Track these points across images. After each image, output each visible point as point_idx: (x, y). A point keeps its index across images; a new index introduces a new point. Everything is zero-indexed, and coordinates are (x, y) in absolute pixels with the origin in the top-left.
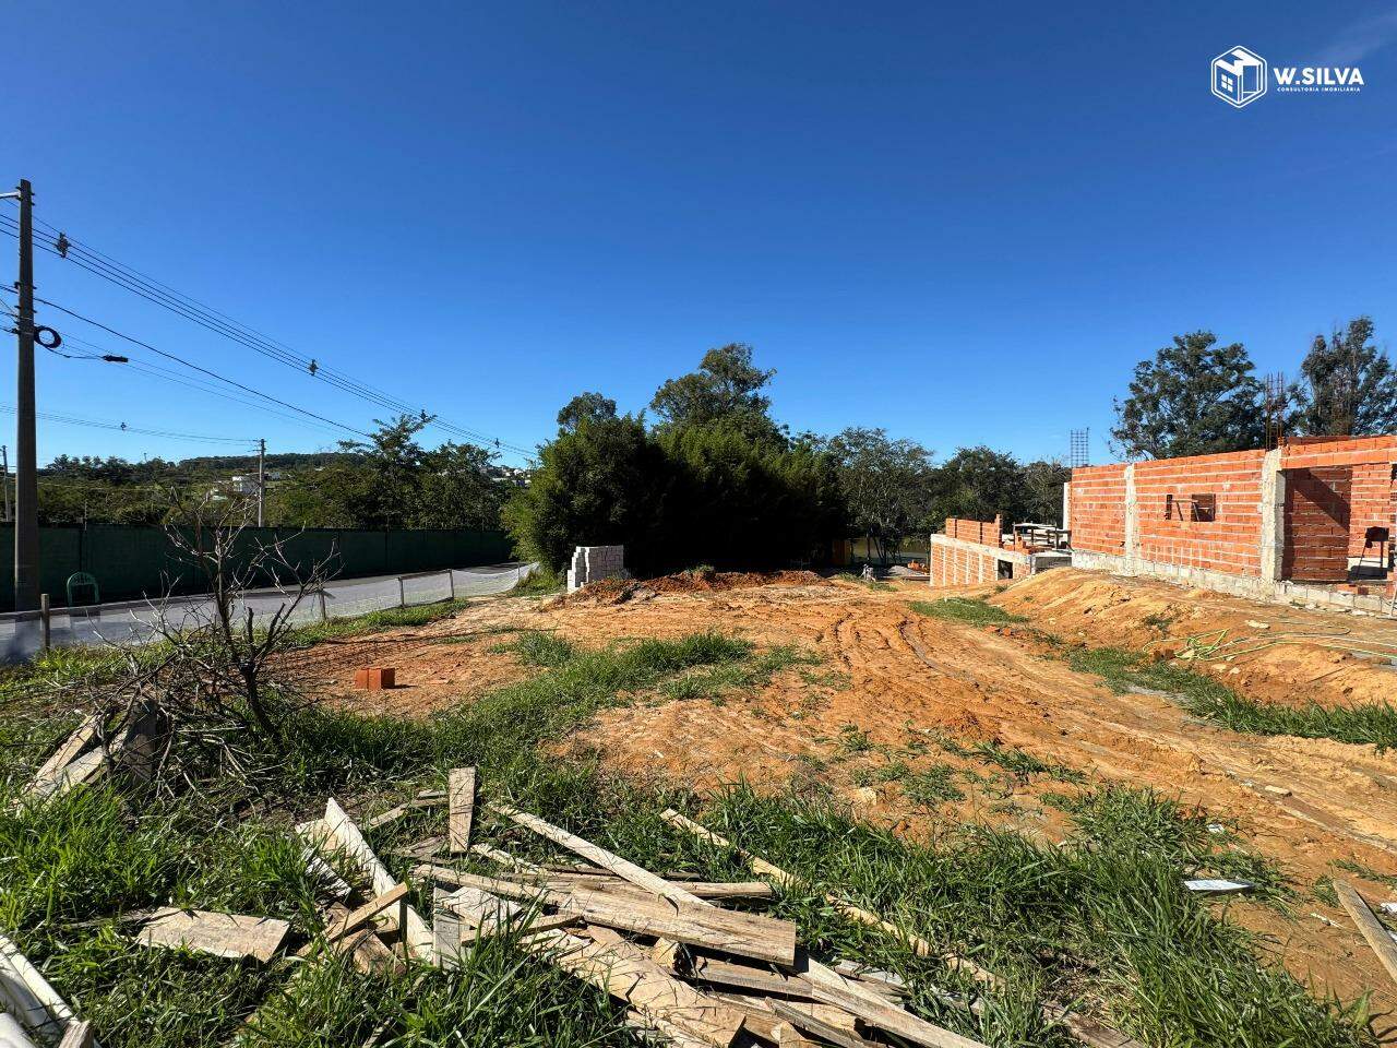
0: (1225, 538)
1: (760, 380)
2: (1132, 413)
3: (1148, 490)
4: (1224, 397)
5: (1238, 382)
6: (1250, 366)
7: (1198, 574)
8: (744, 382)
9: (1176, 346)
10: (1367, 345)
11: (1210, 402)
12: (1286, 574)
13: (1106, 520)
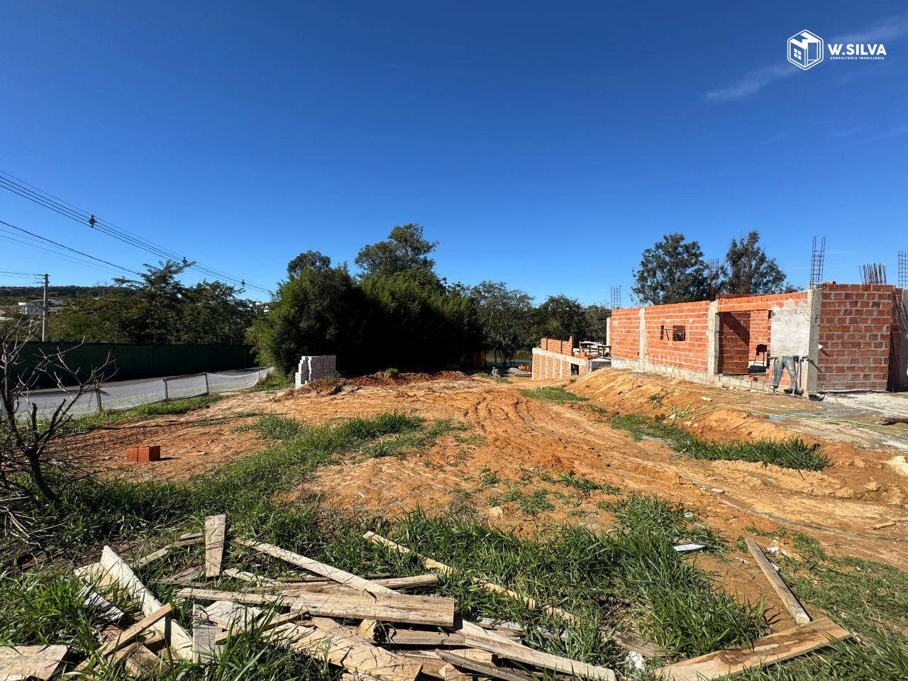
0: (690, 350)
1: (428, 248)
2: (642, 279)
3: (651, 322)
4: (689, 271)
5: (696, 263)
6: (701, 254)
7: (677, 371)
8: (419, 249)
9: (665, 241)
10: (756, 246)
11: (682, 274)
12: (720, 370)
13: (630, 340)
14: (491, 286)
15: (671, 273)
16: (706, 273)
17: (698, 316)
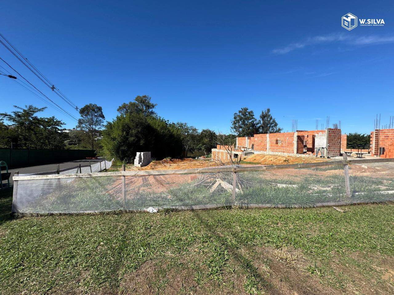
0: (287, 147)
1: (153, 106)
2: (235, 123)
3: (272, 139)
4: (250, 121)
5: (252, 118)
6: (254, 115)
7: (282, 153)
8: (149, 107)
9: (241, 110)
10: (269, 113)
11: (248, 122)
12: (297, 153)
13: (263, 144)
14: (182, 124)
15: (244, 121)
16: (255, 122)
17: (290, 137)
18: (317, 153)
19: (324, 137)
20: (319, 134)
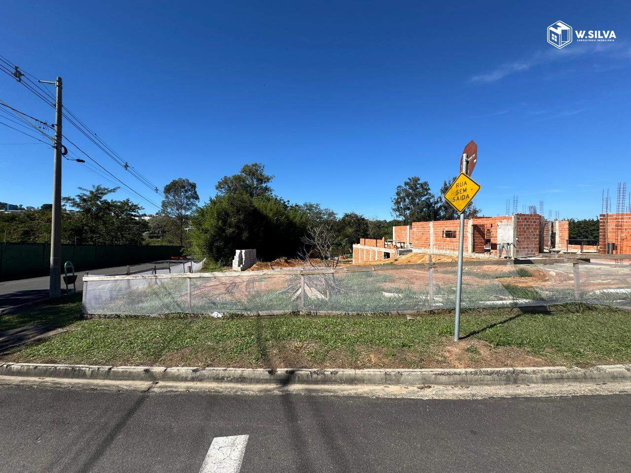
1: (268, 180)
2: (397, 203)
3: (437, 229)
4: (423, 199)
5: (427, 194)
6: (429, 189)
7: (452, 252)
8: (262, 180)
9: (409, 181)
11: (420, 200)
12: (474, 251)
13: (424, 238)
14: (311, 206)
15: (413, 200)
16: (432, 200)
18: (501, 251)
19: (510, 227)
20: (503, 223)
